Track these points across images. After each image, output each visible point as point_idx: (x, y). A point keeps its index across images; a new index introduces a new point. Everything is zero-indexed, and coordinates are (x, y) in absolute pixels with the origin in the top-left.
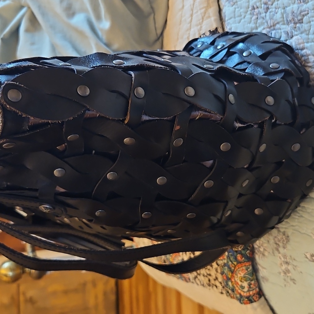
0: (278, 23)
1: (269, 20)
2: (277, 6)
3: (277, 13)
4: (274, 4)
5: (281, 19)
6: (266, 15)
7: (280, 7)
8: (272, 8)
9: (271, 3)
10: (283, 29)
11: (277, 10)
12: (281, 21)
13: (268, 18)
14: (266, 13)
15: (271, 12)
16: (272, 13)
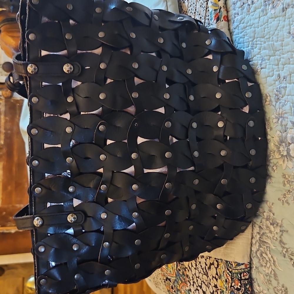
0: (286, 113)
1: (279, 109)
2: (287, 99)
3: (286, 105)
4: (284, 97)
5: (289, 111)
6: (277, 104)
7: (289, 101)
8: (282, 100)
9: (282, 96)
10: (290, 119)
11: (286, 103)
12: (289, 113)
13: (277, 107)
14: (277, 102)
15: (280, 103)
16: (282, 104)
